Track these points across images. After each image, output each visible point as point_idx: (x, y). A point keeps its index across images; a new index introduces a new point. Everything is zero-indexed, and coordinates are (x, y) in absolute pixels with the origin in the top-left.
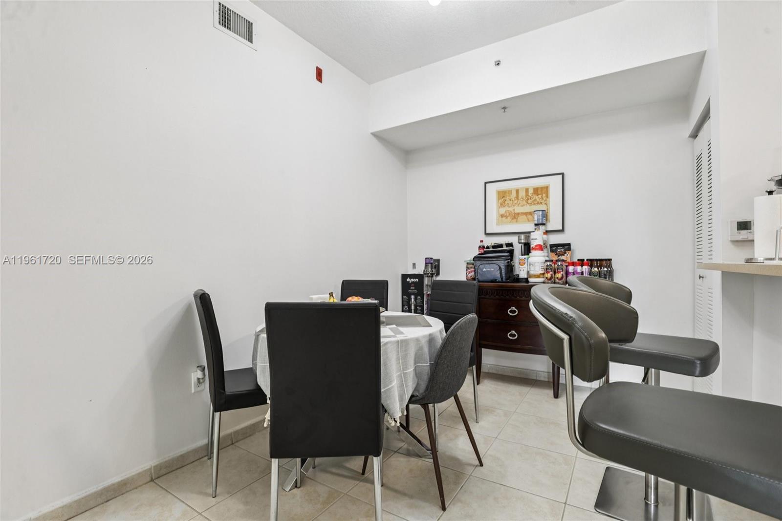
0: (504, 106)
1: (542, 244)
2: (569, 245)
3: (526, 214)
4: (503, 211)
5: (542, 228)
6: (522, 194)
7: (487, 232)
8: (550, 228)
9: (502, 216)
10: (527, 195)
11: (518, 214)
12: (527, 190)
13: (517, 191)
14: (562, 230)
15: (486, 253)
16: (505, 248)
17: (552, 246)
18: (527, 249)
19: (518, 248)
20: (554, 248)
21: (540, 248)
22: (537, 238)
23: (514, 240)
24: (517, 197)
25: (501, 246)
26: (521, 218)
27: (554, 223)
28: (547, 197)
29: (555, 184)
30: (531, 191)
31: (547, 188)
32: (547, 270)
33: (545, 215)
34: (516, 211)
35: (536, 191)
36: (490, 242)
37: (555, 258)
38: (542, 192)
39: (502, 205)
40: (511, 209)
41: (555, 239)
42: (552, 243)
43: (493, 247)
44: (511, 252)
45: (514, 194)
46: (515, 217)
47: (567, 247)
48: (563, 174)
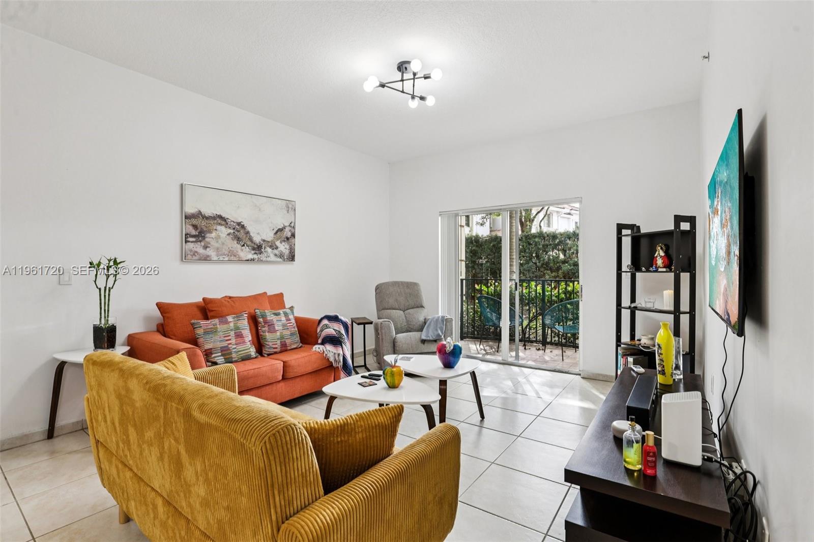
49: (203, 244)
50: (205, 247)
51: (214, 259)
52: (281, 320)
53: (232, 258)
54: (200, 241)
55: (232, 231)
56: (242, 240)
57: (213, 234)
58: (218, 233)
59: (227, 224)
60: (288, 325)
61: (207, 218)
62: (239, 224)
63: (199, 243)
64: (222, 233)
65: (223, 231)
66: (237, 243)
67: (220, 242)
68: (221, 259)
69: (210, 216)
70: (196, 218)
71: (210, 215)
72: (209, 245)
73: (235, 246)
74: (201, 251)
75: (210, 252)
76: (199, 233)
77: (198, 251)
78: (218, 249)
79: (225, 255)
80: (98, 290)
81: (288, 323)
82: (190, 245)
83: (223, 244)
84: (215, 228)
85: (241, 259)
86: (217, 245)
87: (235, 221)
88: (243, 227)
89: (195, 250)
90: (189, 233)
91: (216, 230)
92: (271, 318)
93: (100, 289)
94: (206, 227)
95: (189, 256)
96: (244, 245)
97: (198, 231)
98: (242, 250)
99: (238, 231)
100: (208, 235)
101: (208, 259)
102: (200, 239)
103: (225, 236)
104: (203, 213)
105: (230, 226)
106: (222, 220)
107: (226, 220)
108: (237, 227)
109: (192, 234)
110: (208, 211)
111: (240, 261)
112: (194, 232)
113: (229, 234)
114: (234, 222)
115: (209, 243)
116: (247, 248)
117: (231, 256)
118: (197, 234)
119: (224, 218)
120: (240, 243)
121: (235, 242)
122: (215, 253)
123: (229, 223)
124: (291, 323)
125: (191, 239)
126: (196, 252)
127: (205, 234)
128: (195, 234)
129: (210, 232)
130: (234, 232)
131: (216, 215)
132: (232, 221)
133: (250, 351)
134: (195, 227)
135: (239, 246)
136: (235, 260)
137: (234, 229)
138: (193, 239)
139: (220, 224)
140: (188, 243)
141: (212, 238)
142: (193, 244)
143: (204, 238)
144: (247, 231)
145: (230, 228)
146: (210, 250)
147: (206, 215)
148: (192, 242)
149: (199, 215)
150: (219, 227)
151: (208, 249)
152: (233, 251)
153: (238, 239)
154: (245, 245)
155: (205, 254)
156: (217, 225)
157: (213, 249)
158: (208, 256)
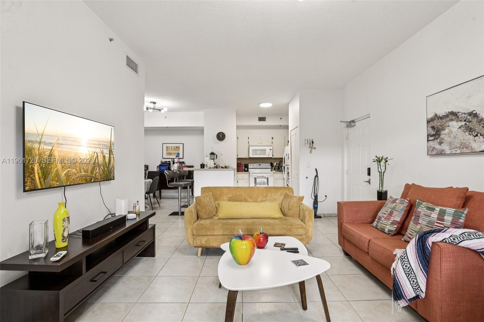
0: (167, 127)
1: (177, 162)
2: (184, 162)
3: (174, 153)
4: (168, 152)
5: (178, 158)
6: (173, 148)
7: (163, 157)
8: (180, 157)
9: (167, 153)
10: (174, 148)
11: (172, 153)
12: (174, 147)
13: (172, 147)
14: (183, 158)
15: (163, 164)
16: (168, 162)
17: (180, 162)
18: (174, 163)
19: (172, 163)
20: (180, 163)
21: (177, 163)
22: (176, 160)
23: (170, 160)
24: (171, 149)
25: (167, 162)
26: (173, 154)
27: (181, 156)
28: (179, 149)
29: (181, 146)
30: (175, 147)
31: (179, 147)
32: (178, 168)
33: (178, 154)
34: (171, 152)
35: (177, 147)
36: (164, 160)
37: (180, 165)
38: (178, 148)
39: (167, 150)
40: (170, 152)
41: (181, 160)
42: (180, 161)
43: (165, 162)
44: (170, 164)
45: (171, 148)
46: (170, 154)
47: (183, 162)
48: (183, 144)
49: (438, 140)
50: (440, 143)
51: (448, 153)
52: (430, 216)
53: (465, 150)
54: (437, 139)
55: (463, 123)
56: (475, 130)
57: (446, 131)
58: (450, 128)
59: (458, 117)
60: (436, 224)
61: (441, 118)
62: (470, 114)
63: (436, 140)
64: (453, 128)
65: (454, 126)
66: (469, 134)
67: (452, 136)
68: (454, 152)
69: (444, 116)
70: (433, 121)
71: (444, 114)
72: (443, 141)
73: (468, 138)
74: (438, 147)
75: (445, 147)
76: (436, 132)
77: (436, 147)
78: (450, 143)
79: (457, 148)
81: (437, 223)
83: (455, 137)
84: (447, 125)
85: (474, 151)
86: (449, 140)
87: (466, 112)
88: (475, 115)
89: (434, 146)
90: (429, 134)
91: (448, 126)
92: (421, 210)
94: (441, 126)
95: (430, 151)
96: (477, 135)
97: (435, 131)
98: (475, 141)
99: (470, 122)
100: (442, 132)
101: (443, 153)
102: (437, 137)
103: (456, 129)
104: (438, 115)
105: (461, 119)
106: (453, 115)
107: (457, 115)
108: (469, 117)
109: (431, 134)
110: (442, 112)
111: (474, 153)
112: (433, 132)
113: (460, 128)
114: (465, 114)
115: (443, 139)
116: (481, 137)
117: (463, 148)
118: (435, 133)
119: (455, 112)
120: (472, 134)
121: (467, 133)
122: (448, 147)
123: (460, 116)
124: (443, 224)
125: (430, 138)
126: (434, 148)
127: (440, 132)
129: (444, 129)
130: (465, 124)
131: (449, 112)
132: (463, 113)
133: (386, 227)
134: (433, 128)
135: (471, 137)
136: (467, 152)
137: (465, 121)
138: (432, 138)
139: (452, 120)
140: (429, 142)
141: (446, 134)
142: (432, 142)
143: (439, 135)
144: (479, 118)
145: (461, 121)
146: (444, 145)
147: (441, 116)
148: (431, 140)
149: (436, 117)
150: (451, 123)
151: (443, 144)
152: (465, 143)
153: (470, 130)
154: (479, 135)
155: (440, 149)
156: (449, 121)
157: (446, 144)
158: (443, 150)
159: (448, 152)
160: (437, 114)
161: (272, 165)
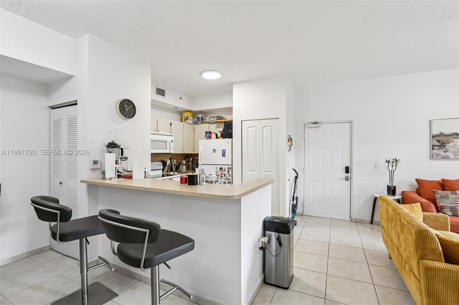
49: (444, 150)
50: (446, 152)
54: (442, 148)
57: (450, 144)
58: (454, 143)
61: (446, 136)
63: (441, 149)
64: (457, 143)
67: (456, 148)
68: (457, 158)
69: (449, 135)
70: (439, 137)
74: (443, 153)
77: (441, 154)
78: (454, 152)
80: (389, 171)
82: (435, 151)
84: (452, 140)
86: (454, 150)
89: (439, 153)
90: (434, 144)
91: (453, 141)
93: (390, 171)
94: (446, 140)
95: (435, 156)
97: (440, 143)
100: (447, 145)
101: (448, 158)
102: (442, 147)
104: (444, 134)
106: (457, 135)
109: (437, 145)
110: (447, 132)
112: (438, 144)
115: (449, 149)
118: (440, 144)
122: (452, 154)
128: (438, 145)
129: (449, 143)
131: (453, 133)
134: (438, 141)
138: (438, 148)
139: (456, 138)
140: (434, 150)
141: (451, 146)
143: (445, 146)
146: (449, 153)
147: (446, 134)
148: (436, 149)
149: (441, 135)
151: (447, 152)
155: (446, 155)
156: (454, 139)
157: (451, 152)
158: (448, 156)
159: (453, 157)
160: (443, 132)
161: (164, 164)
